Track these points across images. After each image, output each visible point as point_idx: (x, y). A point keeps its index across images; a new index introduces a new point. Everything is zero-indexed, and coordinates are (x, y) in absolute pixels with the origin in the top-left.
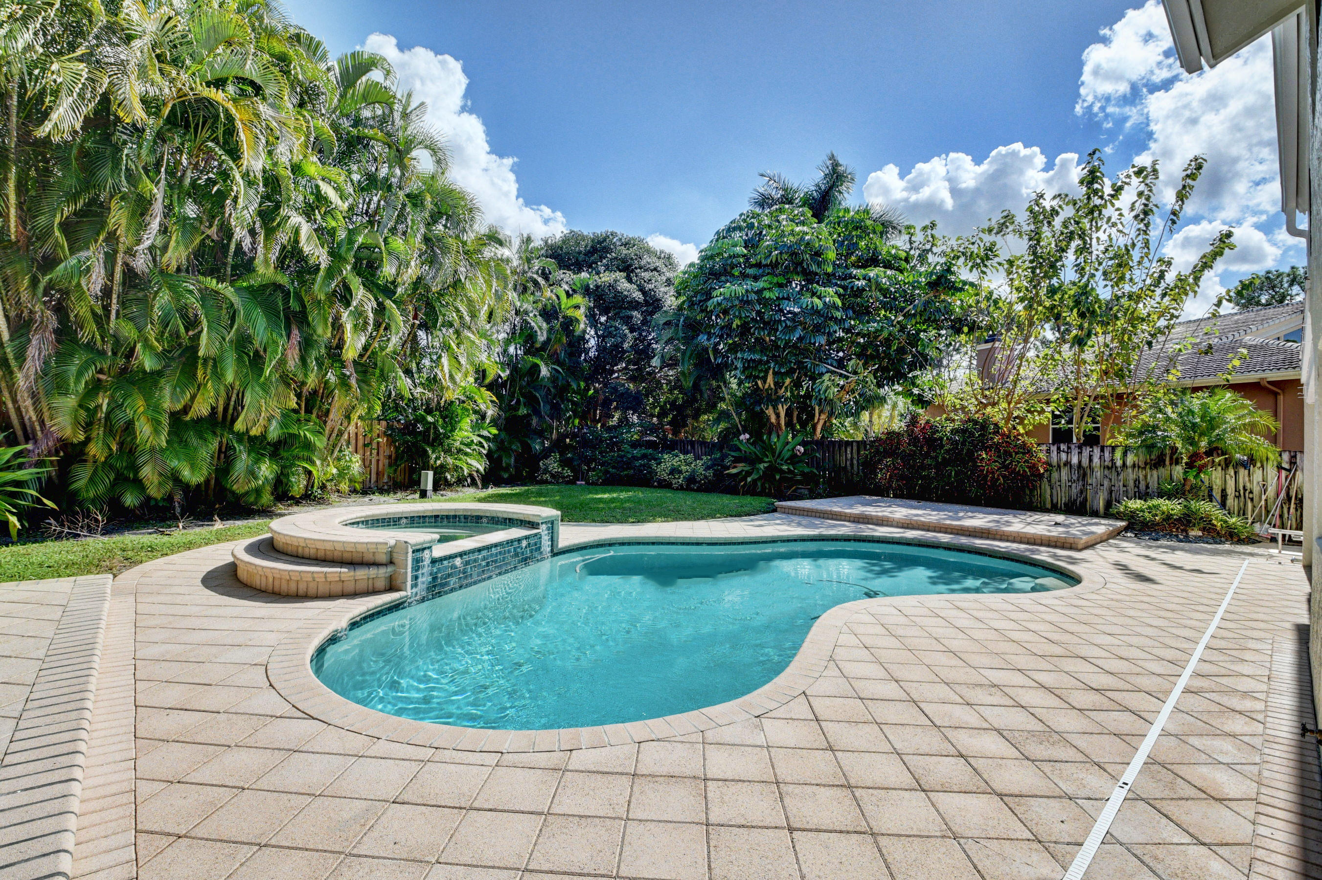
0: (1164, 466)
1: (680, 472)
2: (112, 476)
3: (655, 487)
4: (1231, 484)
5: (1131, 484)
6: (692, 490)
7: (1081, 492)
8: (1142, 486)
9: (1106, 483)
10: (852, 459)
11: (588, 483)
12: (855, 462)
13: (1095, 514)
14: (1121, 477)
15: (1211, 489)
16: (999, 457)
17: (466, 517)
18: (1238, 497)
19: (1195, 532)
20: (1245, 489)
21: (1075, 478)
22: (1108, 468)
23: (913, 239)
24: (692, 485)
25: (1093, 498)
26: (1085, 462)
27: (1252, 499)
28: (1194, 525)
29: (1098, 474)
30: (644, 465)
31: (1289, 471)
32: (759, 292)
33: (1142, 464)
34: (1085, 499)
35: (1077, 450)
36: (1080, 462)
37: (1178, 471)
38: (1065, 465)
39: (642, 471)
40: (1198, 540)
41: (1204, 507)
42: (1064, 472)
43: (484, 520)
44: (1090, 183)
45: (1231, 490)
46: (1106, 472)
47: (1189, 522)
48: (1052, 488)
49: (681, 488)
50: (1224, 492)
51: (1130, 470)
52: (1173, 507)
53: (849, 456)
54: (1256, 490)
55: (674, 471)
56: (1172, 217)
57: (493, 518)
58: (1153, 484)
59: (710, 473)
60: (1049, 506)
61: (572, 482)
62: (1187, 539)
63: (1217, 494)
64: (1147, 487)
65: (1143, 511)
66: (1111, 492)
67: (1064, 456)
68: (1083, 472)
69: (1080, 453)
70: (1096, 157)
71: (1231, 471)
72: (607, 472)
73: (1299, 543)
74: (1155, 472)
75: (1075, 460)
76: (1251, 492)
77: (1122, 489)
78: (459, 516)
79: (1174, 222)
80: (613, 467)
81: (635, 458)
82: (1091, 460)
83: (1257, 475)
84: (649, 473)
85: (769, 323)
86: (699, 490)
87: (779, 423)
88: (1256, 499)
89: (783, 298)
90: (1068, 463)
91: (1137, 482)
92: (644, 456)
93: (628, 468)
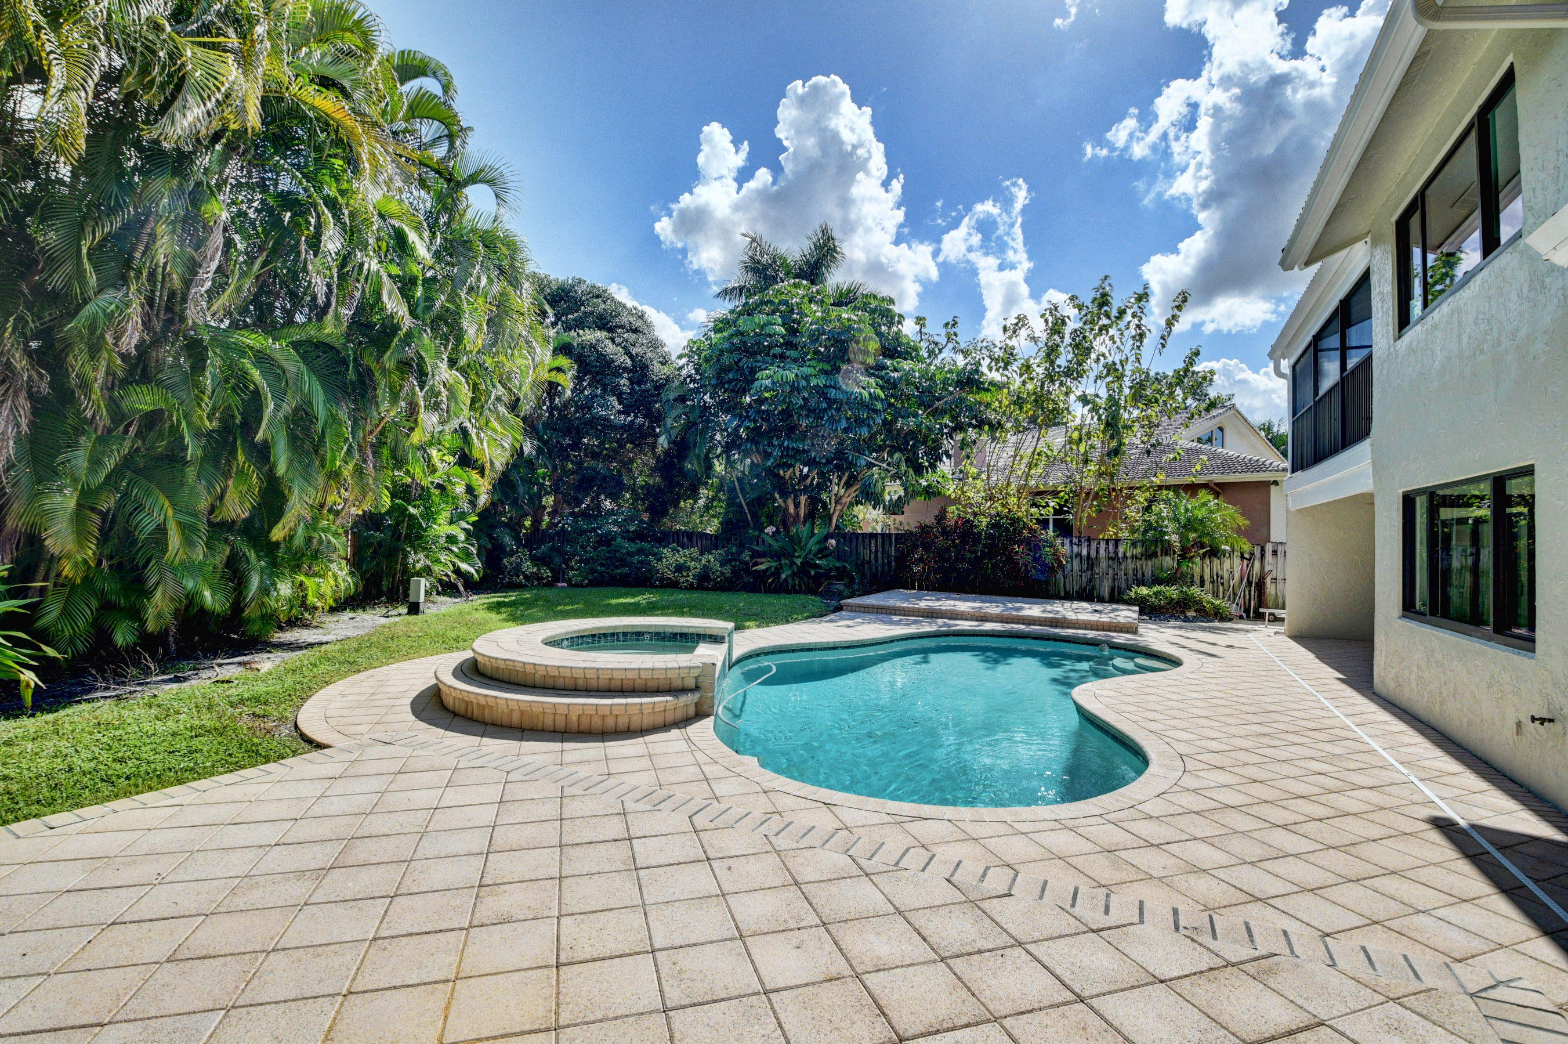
0: (1156, 556)
1: (688, 569)
2: (94, 604)
3: (657, 587)
4: (1207, 571)
5: (1131, 572)
6: (707, 589)
7: (1090, 580)
8: (1139, 575)
9: (1110, 572)
10: (877, 551)
11: (570, 585)
12: (880, 555)
13: (1101, 600)
14: (1123, 567)
15: (1192, 576)
16: (1030, 550)
17: (625, 634)
18: (1212, 582)
19: (1191, 614)
20: (1218, 576)
21: (1084, 568)
22: (1112, 559)
23: (923, 330)
24: (704, 582)
25: (1101, 585)
26: (1093, 554)
27: (1222, 584)
28: (1190, 607)
29: (1104, 564)
30: (642, 562)
31: (1249, 560)
32: (807, 378)
33: (1139, 556)
34: (1094, 588)
35: (1086, 544)
36: (1089, 553)
37: (1168, 561)
38: (1076, 556)
39: (639, 569)
40: (1195, 619)
41: (1195, 591)
42: (1076, 563)
43: (646, 636)
44: (1101, 306)
45: (1207, 577)
46: (1111, 562)
47: (1186, 605)
48: (1065, 578)
49: (691, 587)
50: (1202, 577)
51: (1129, 561)
52: (1173, 592)
53: (873, 549)
54: (1226, 576)
55: (680, 568)
56: (1162, 341)
57: (658, 634)
58: (1148, 572)
59: (727, 570)
60: (1062, 594)
61: (551, 584)
62: (1186, 620)
63: (1197, 579)
64: (1143, 575)
65: (1150, 596)
66: (1114, 579)
67: (1075, 548)
68: (1091, 562)
69: (1089, 546)
70: (1107, 282)
71: (1207, 561)
72: (593, 571)
73: (1283, 620)
74: (1149, 563)
75: (1085, 552)
76: (1222, 578)
77: (1124, 577)
78: (618, 634)
79: (1163, 346)
80: (602, 565)
81: (630, 554)
82: (1098, 552)
83: (1227, 564)
84: (648, 570)
85: (814, 410)
86: (714, 589)
87: (798, 515)
88: (1226, 584)
89: (830, 386)
90: (1079, 555)
91: (1135, 570)
92: (640, 551)
93: (622, 566)
